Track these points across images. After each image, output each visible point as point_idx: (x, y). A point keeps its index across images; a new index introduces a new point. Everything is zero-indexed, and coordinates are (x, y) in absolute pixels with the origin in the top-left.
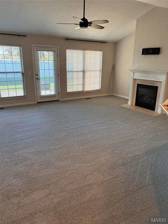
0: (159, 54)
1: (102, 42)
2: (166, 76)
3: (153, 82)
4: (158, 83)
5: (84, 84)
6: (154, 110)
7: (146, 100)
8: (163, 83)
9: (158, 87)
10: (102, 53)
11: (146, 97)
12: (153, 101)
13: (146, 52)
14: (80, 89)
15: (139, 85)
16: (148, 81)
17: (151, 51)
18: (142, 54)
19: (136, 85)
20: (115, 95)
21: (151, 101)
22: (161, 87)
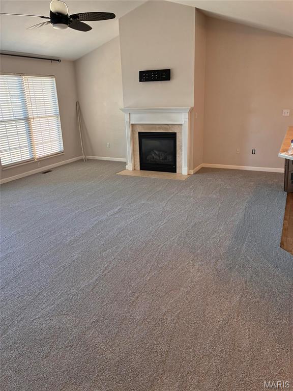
0: (169, 80)
1: (51, 60)
2: (187, 114)
3: (167, 126)
4: (177, 127)
5: (31, 145)
6: (175, 171)
7: (158, 158)
8: (184, 126)
9: (176, 133)
10: (55, 82)
11: (155, 153)
12: (170, 158)
13: (147, 76)
14: (27, 157)
15: (141, 135)
16: (157, 126)
17: (154, 74)
18: (140, 81)
19: (137, 135)
20: (91, 157)
21: (165, 159)
22: (181, 133)
